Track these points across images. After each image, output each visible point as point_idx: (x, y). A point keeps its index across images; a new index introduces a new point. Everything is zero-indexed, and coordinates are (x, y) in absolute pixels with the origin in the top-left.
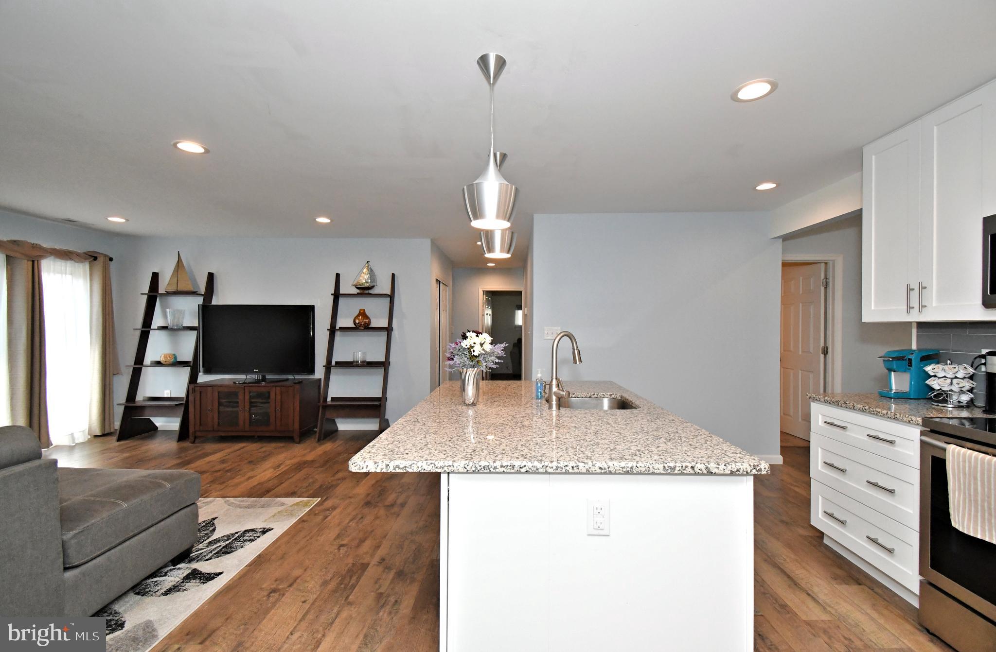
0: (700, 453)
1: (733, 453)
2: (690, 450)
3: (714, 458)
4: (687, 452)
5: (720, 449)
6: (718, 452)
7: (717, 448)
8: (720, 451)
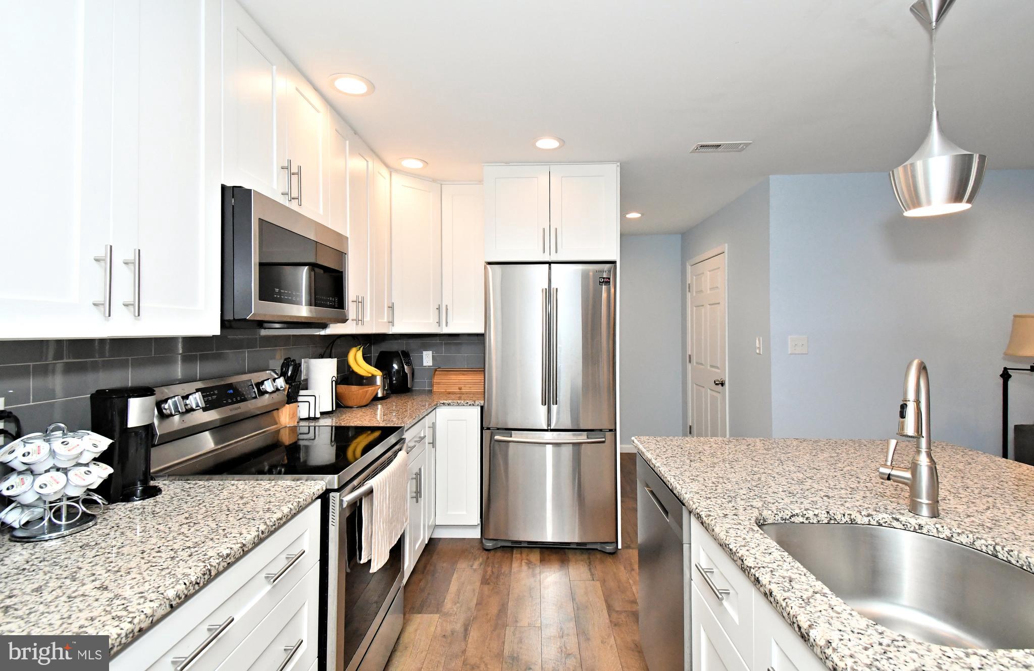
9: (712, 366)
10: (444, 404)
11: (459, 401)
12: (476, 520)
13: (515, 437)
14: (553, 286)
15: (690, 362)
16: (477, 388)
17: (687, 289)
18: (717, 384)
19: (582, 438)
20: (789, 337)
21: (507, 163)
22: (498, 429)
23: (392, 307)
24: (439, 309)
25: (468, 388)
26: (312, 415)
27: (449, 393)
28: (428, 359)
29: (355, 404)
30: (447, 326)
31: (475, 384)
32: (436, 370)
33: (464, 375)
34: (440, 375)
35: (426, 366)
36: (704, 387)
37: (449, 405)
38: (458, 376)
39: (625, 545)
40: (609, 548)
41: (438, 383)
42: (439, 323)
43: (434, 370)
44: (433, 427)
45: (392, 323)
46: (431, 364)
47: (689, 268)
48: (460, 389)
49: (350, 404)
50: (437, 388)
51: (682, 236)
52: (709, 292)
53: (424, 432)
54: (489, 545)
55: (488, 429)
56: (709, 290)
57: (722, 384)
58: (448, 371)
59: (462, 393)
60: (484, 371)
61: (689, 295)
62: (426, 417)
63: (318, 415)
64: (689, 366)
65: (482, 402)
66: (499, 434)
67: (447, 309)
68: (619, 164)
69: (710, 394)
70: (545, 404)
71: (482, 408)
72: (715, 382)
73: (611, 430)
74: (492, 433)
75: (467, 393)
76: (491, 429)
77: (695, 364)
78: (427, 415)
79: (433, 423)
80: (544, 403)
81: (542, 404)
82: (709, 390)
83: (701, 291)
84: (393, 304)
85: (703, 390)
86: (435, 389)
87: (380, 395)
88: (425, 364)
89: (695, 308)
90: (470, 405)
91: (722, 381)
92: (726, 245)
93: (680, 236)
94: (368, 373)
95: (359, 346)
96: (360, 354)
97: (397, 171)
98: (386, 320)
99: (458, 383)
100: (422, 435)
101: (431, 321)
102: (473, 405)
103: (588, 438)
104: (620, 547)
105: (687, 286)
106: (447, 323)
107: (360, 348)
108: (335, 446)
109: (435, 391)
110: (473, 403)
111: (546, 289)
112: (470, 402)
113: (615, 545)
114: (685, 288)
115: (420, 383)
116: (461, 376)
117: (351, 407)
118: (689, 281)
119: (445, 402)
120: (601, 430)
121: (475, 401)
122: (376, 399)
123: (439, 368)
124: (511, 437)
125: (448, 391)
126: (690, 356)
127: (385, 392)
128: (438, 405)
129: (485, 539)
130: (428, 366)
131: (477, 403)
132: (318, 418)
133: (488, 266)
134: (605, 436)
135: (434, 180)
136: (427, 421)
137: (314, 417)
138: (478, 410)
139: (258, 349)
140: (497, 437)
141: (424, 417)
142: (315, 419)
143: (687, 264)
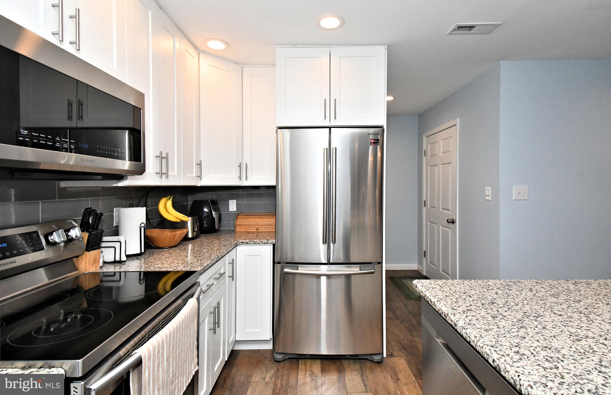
0: (460, 288)
1: (435, 288)
2: (469, 290)
3: (449, 284)
4: (470, 288)
5: (444, 292)
6: (447, 289)
7: (446, 292)
8: (445, 290)
9: (443, 209)
10: (243, 242)
11: (255, 241)
12: (268, 335)
13: (301, 270)
14: (333, 146)
15: (425, 205)
16: (270, 228)
17: (423, 154)
18: (449, 222)
19: (355, 270)
20: (514, 187)
21: (295, 45)
22: (287, 263)
23: (199, 164)
24: (240, 166)
25: (264, 229)
26: (118, 259)
27: (249, 233)
28: (233, 206)
29: (165, 245)
30: (246, 180)
31: (269, 225)
32: (238, 215)
33: (260, 218)
34: (241, 218)
35: (231, 212)
36: (436, 224)
37: (247, 243)
38: (256, 219)
39: (389, 353)
40: (377, 358)
41: (240, 225)
42: (240, 178)
43: (237, 215)
44: (232, 263)
45: (200, 177)
46: (235, 210)
47: (425, 139)
48: (257, 229)
49: (161, 245)
50: (239, 229)
51: (419, 117)
52: (441, 155)
53: (225, 269)
54: (279, 357)
55: (279, 263)
56: (441, 153)
57: (453, 222)
58: (248, 215)
59: (259, 233)
60: (276, 215)
61: (424, 158)
62: (227, 255)
63: (124, 258)
64: (424, 209)
65: (274, 241)
66: (287, 267)
67: (247, 167)
68: (386, 47)
69: (442, 229)
70: (326, 243)
71: (274, 245)
72: (447, 220)
73: (379, 263)
74: (282, 266)
75: (263, 232)
76: (281, 263)
77: (429, 207)
78: (227, 254)
79: (233, 260)
80: (324, 242)
81: (323, 243)
82: (441, 226)
83: (435, 155)
84: (201, 161)
85: (436, 226)
86: (238, 229)
87: (190, 236)
88: (231, 210)
89: (429, 167)
90: (264, 243)
91: (453, 220)
92: (458, 119)
93: (417, 116)
94: (177, 218)
95: (169, 197)
96: (169, 203)
97: (204, 52)
98: (194, 175)
99: (255, 225)
100: (222, 272)
101: (234, 176)
102: (267, 243)
103: (360, 270)
104: (385, 356)
105: (423, 152)
106: (247, 177)
107: (170, 198)
108: (144, 283)
109: (237, 231)
110: (267, 241)
111: (327, 148)
112: (265, 241)
113: (381, 355)
114: (421, 153)
115: (226, 224)
116: (258, 219)
117: (162, 248)
118: (424, 148)
119: (244, 241)
120: (370, 263)
121: (268, 240)
122: (186, 239)
123: (242, 213)
124: (298, 269)
125: (247, 231)
126: (425, 201)
127: (195, 233)
128: (238, 244)
129: (276, 353)
130: (233, 211)
131: (270, 241)
132: (125, 261)
133: (279, 130)
134: (374, 267)
135: (236, 63)
136: (227, 259)
137: (119, 260)
138: (270, 248)
139: (57, 200)
140: (286, 270)
141: (224, 255)
142: (120, 262)
143: (424, 136)
